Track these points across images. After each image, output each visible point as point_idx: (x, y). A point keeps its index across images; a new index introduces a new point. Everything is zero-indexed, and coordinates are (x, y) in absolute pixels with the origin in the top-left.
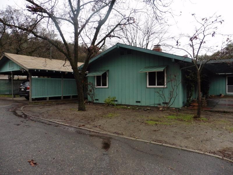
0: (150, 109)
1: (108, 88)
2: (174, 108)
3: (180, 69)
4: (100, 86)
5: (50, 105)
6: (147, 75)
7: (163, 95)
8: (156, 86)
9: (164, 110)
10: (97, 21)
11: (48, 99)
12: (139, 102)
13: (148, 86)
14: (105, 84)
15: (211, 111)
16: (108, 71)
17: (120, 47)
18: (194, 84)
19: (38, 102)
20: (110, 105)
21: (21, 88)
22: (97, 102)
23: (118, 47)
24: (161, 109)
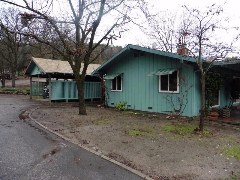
0: (156, 117)
1: (122, 92)
2: (185, 118)
3: (194, 71)
4: (116, 89)
5: (64, 107)
6: (159, 78)
7: (172, 102)
8: (168, 91)
9: (171, 118)
10: (91, 23)
11: (67, 102)
12: (151, 108)
13: (160, 91)
14: (119, 88)
15: (229, 123)
16: (123, 73)
17: (130, 48)
18: (211, 90)
19: (57, 104)
20: (120, 110)
21: (45, 90)
22: (113, 106)
23: (129, 49)
24: (168, 117)
